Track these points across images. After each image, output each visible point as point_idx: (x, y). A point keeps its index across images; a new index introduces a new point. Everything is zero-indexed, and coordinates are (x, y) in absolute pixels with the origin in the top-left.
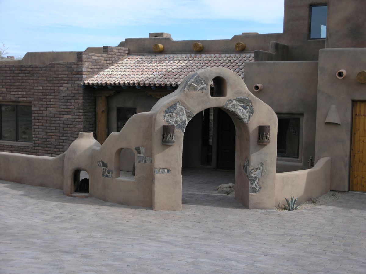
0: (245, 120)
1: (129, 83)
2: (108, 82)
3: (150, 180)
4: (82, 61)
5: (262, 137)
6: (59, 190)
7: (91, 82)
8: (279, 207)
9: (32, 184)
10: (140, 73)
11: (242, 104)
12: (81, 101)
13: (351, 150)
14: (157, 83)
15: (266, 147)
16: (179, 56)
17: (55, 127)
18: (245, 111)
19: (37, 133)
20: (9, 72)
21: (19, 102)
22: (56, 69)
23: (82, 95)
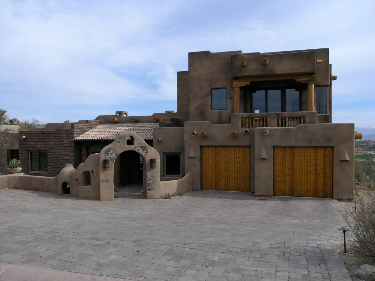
0: (144, 156)
1: (97, 139)
2: (87, 139)
3: (98, 186)
4: (73, 128)
5: (152, 164)
6: (56, 193)
7: (78, 139)
8: (163, 198)
9: (43, 191)
10: (104, 134)
11: (142, 149)
12: (73, 149)
13: (201, 170)
14: (111, 139)
15: (154, 169)
16: (126, 124)
17: (60, 163)
18: (144, 152)
19: (50, 166)
20: (36, 134)
21: (41, 150)
22: (60, 133)
23: (73, 146)
